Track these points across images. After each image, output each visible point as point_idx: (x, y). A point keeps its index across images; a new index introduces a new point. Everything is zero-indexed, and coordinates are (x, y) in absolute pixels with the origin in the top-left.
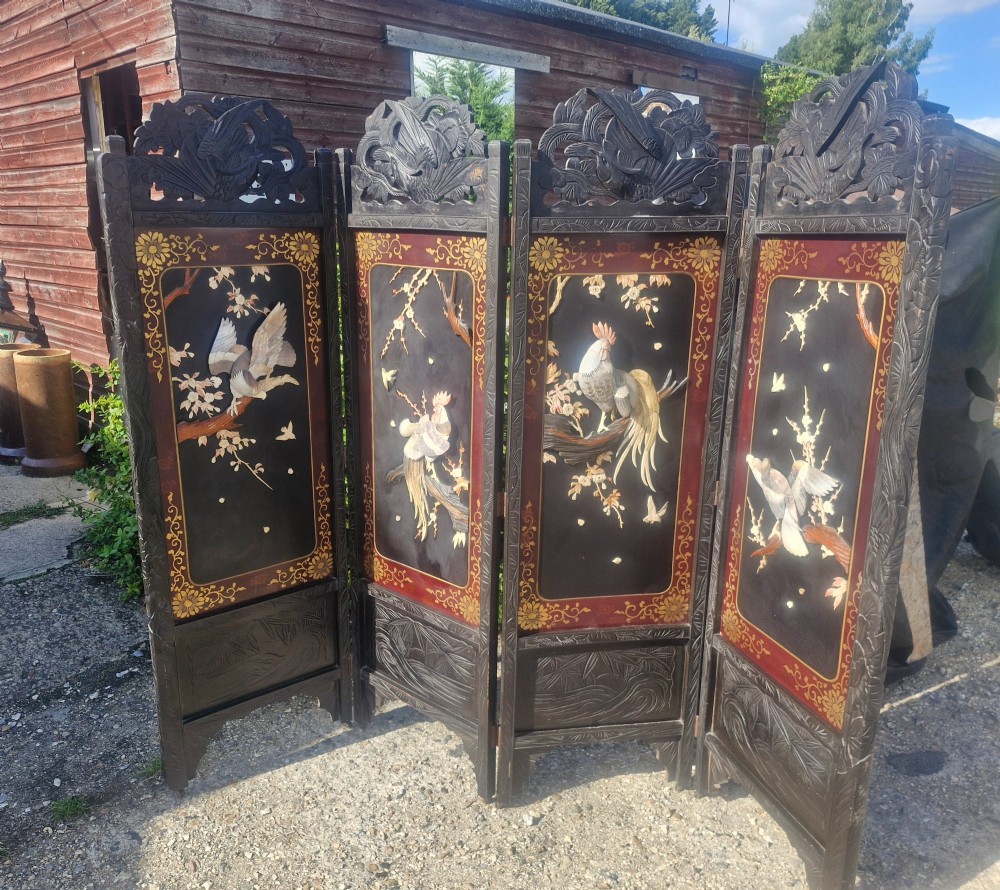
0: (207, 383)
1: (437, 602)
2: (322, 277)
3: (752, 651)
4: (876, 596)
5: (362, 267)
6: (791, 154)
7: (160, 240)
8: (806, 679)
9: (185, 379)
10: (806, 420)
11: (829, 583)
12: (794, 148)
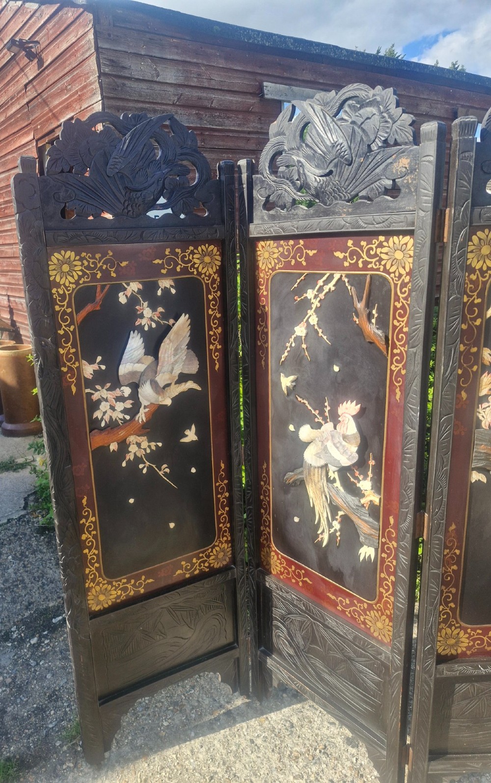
0: (118, 393)
1: (339, 608)
2: (223, 287)
5: (262, 275)
7: (72, 258)
9: (97, 390)
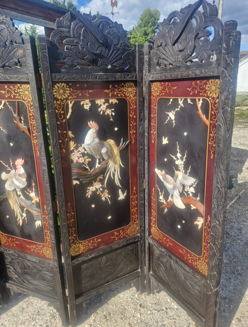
3: (165, 243)
4: (218, 226)
6: (161, 46)
8: (189, 255)
10: (179, 155)
11: (196, 219)
12: (162, 43)
